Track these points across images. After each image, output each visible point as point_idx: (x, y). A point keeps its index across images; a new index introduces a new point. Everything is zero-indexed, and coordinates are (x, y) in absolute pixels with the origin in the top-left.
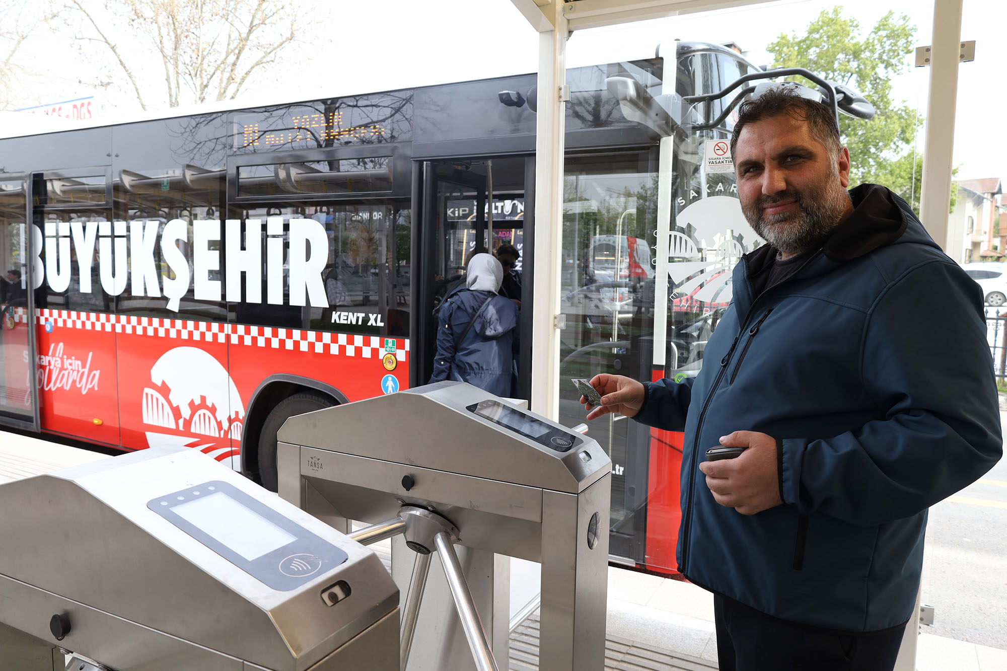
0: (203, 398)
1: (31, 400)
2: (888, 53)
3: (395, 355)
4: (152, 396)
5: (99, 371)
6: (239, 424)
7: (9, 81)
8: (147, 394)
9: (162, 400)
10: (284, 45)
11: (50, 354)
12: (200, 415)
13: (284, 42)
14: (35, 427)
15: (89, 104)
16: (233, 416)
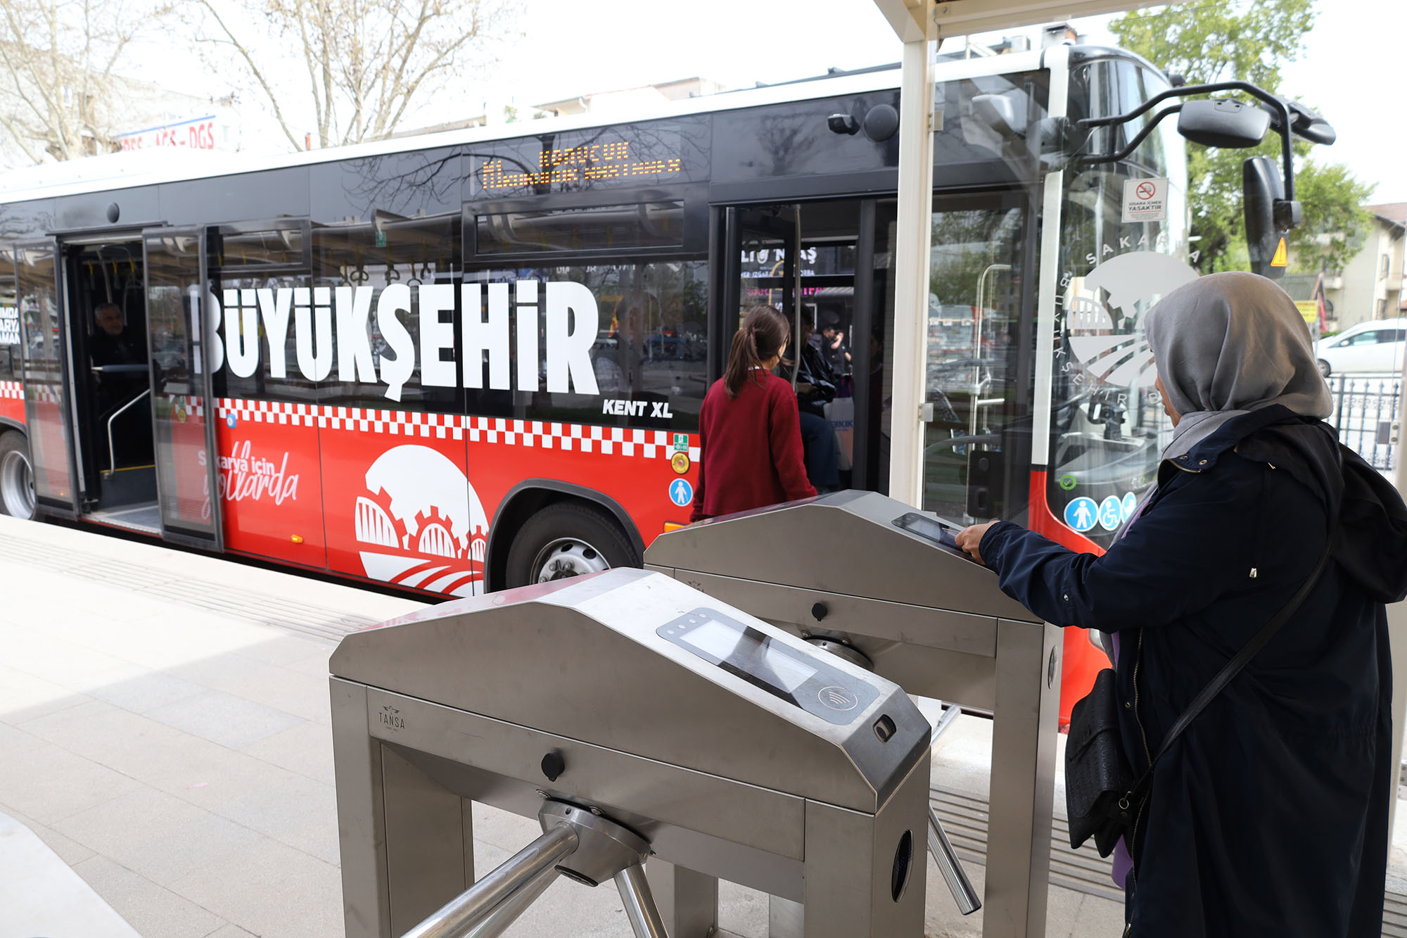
0: (434, 510)
1: (212, 511)
2: (1278, 32)
3: (687, 454)
4: (367, 507)
5: (297, 476)
6: (482, 541)
7: (110, 97)
8: (361, 505)
9: (380, 511)
10: (464, 42)
11: (233, 454)
12: (430, 531)
13: (464, 38)
14: (217, 545)
15: (210, 125)
16: (474, 532)
